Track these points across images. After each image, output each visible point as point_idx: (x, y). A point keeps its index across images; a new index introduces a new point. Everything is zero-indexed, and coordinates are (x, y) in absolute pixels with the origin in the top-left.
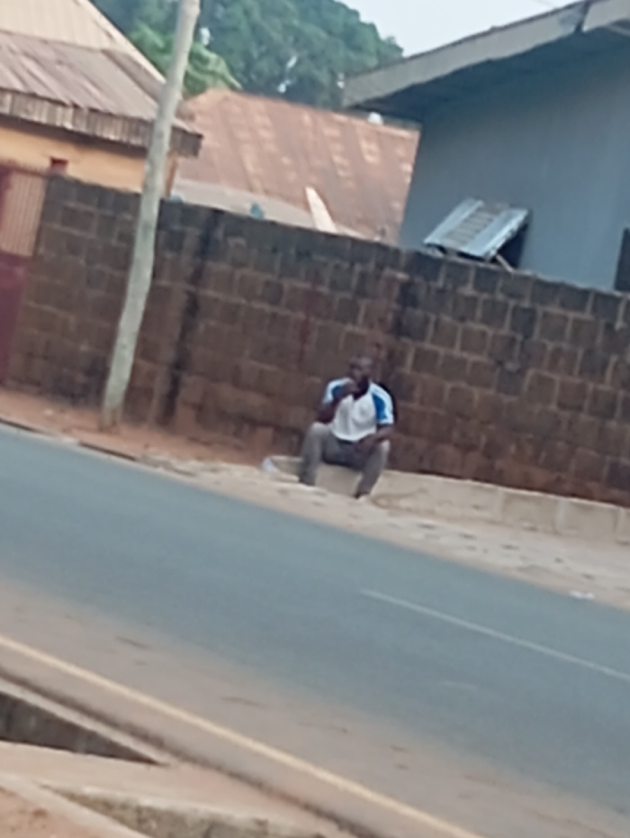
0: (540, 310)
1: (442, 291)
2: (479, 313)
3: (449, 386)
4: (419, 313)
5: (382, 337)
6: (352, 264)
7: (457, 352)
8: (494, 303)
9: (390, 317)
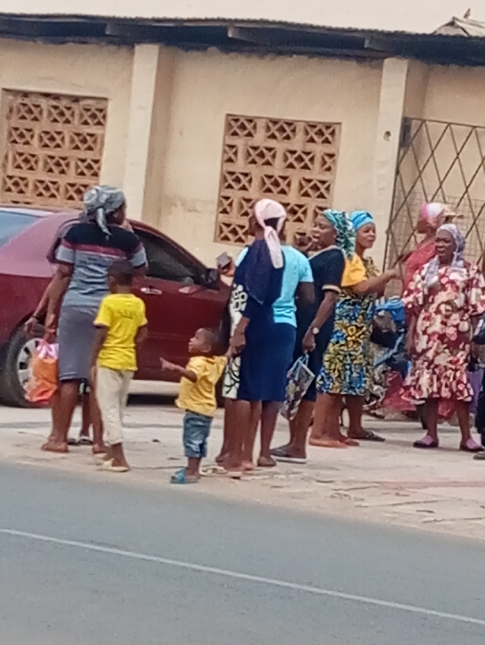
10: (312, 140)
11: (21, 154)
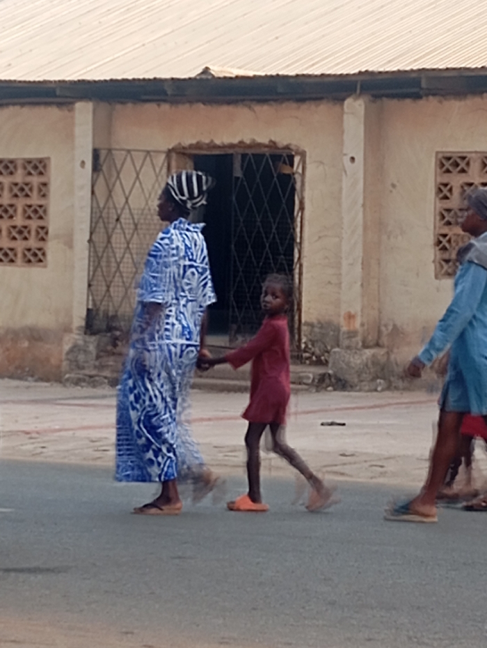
10: (30, 174)
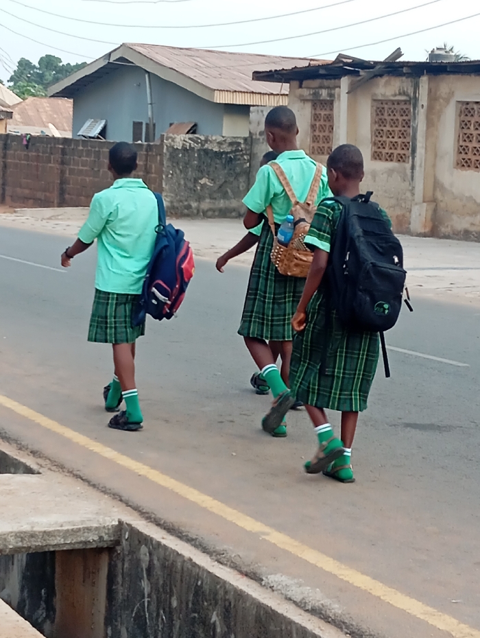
0: (101, 150)
1: (73, 149)
2: (84, 154)
3: (80, 178)
4: (68, 157)
5: (58, 166)
6: (47, 145)
7: (81, 168)
8: (89, 150)
9: (60, 160)
11: (466, 134)
